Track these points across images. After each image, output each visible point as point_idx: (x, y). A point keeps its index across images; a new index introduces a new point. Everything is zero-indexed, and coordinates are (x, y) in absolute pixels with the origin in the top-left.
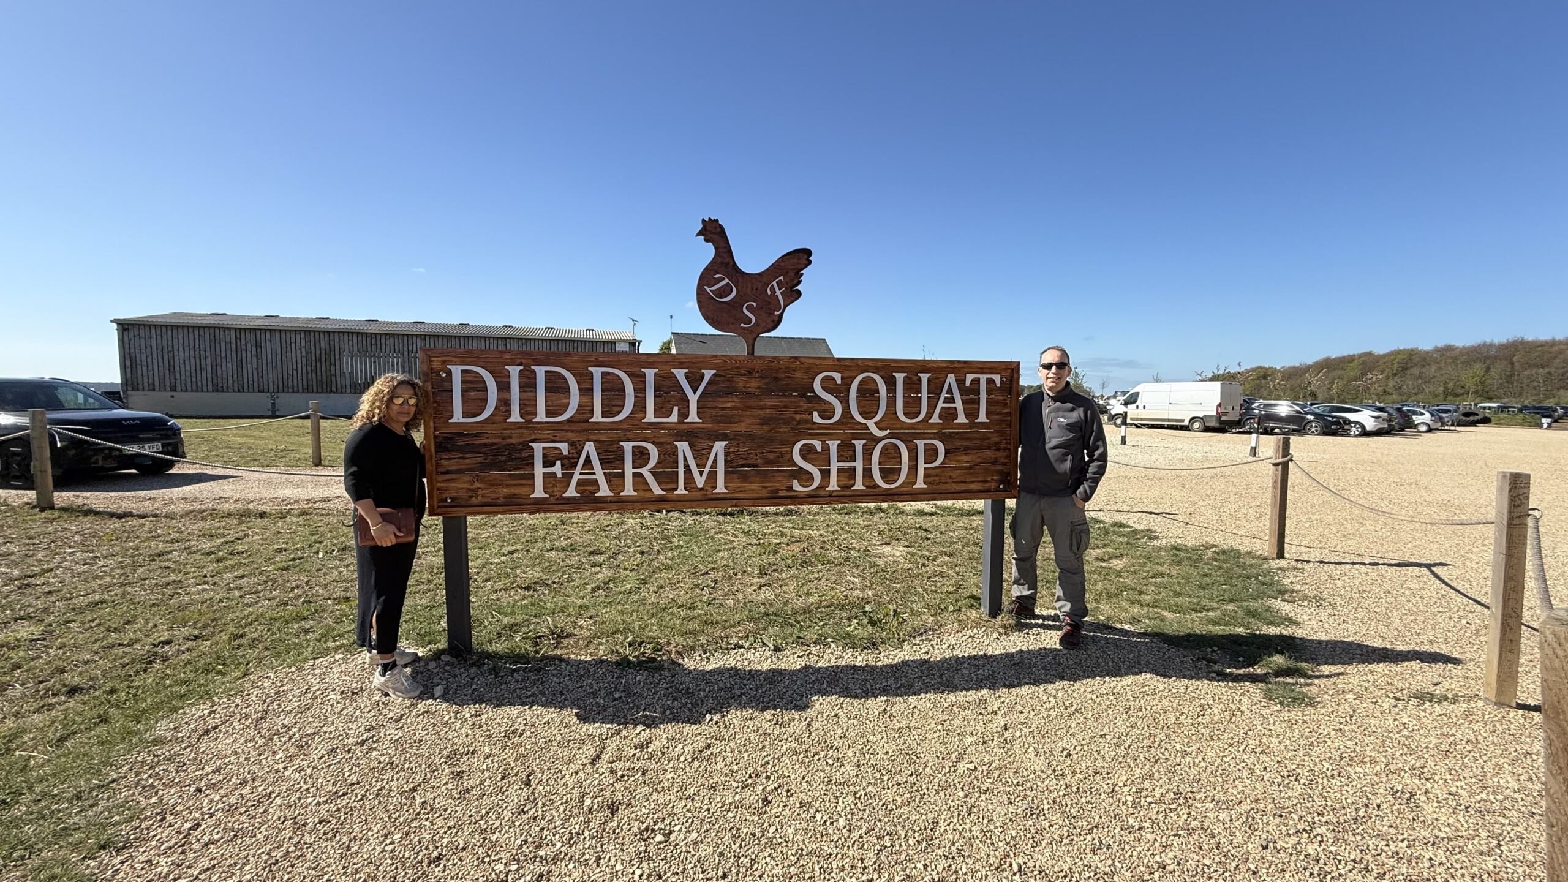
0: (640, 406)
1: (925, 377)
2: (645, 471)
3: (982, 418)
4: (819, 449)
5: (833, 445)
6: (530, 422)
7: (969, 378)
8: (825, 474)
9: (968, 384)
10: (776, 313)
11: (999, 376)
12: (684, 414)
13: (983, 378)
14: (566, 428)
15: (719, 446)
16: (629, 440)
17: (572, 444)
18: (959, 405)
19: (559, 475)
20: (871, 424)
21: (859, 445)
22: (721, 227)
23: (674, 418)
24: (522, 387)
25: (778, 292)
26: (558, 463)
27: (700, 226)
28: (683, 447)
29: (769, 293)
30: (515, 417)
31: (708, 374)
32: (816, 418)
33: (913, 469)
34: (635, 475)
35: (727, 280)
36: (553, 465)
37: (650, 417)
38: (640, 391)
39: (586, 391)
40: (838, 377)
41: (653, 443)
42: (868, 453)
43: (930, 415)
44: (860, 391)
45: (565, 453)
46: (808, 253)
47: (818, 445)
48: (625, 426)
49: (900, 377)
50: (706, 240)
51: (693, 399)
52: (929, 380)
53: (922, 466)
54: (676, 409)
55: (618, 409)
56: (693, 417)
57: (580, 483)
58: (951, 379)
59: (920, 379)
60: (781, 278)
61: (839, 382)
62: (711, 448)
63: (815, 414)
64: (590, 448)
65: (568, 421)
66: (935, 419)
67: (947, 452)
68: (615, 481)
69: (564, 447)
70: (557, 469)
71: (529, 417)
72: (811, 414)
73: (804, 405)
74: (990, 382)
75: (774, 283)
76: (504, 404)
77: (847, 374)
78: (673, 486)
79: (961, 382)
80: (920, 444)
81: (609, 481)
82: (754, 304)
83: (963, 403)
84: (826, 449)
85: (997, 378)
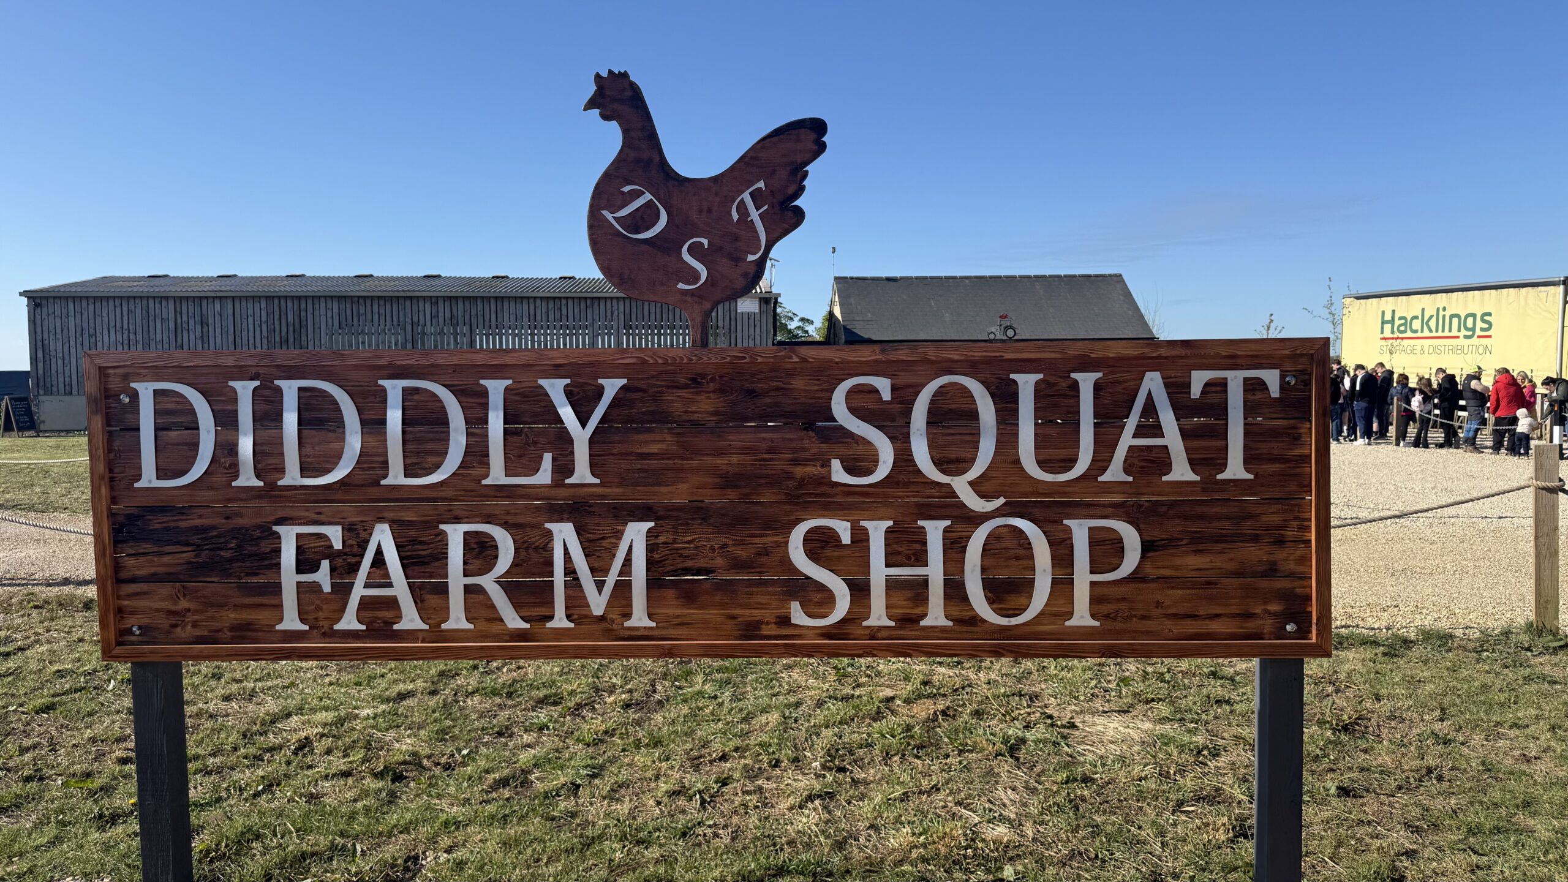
0: (477, 453)
1: (1086, 381)
2: (487, 582)
3: (1235, 469)
4: (846, 539)
5: (877, 530)
6: (271, 486)
7: (1199, 380)
8: (860, 590)
9: (1196, 391)
10: (751, 258)
11: (1277, 372)
12: (564, 467)
13: (1235, 379)
14: (338, 496)
15: (636, 533)
16: (457, 520)
17: (349, 529)
18: (1172, 437)
19: (327, 588)
20: (961, 486)
21: (935, 530)
22: (634, 88)
23: (544, 476)
24: (258, 419)
25: (754, 215)
26: (325, 564)
27: (592, 89)
28: (564, 534)
29: (735, 216)
30: (247, 479)
31: (611, 387)
32: (838, 474)
33: (1063, 584)
34: (468, 589)
35: (648, 196)
36: (315, 568)
37: (497, 475)
38: (477, 420)
39: (374, 424)
40: (883, 385)
41: (505, 525)
42: (955, 547)
43: (1100, 463)
44: (935, 417)
45: (338, 545)
46: (818, 127)
47: (843, 530)
48: (450, 493)
49: (1026, 383)
50: (605, 117)
51: (581, 436)
52: (1098, 387)
53: (1083, 579)
54: (548, 458)
55: (435, 459)
56: (582, 474)
57: (366, 604)
58: (1153, 382)
59: (1075, 386)
60: (761, 184)
61: (886, 396)
62: (619, 535)
63: (836, 464)
64: (383, 537)
65: (342, 482)
66: (1115, 472)
67: (1147, 547)
68: (433, 600)
69: (335, 535)
70: (323, 576)
71: (272, 477)
72: (827, 464)
73: (812, 445)
74: (1254, 387)
75: (746, 196)
76: (227, 450)
77: (905, 379)
78: (543, 611)
79: (1177, 390)
80: (1080, 531)
81: (418, 600)
82: (705, 242)
83: (1185, 434)
84: (861, 538)
85: (1271, 378)
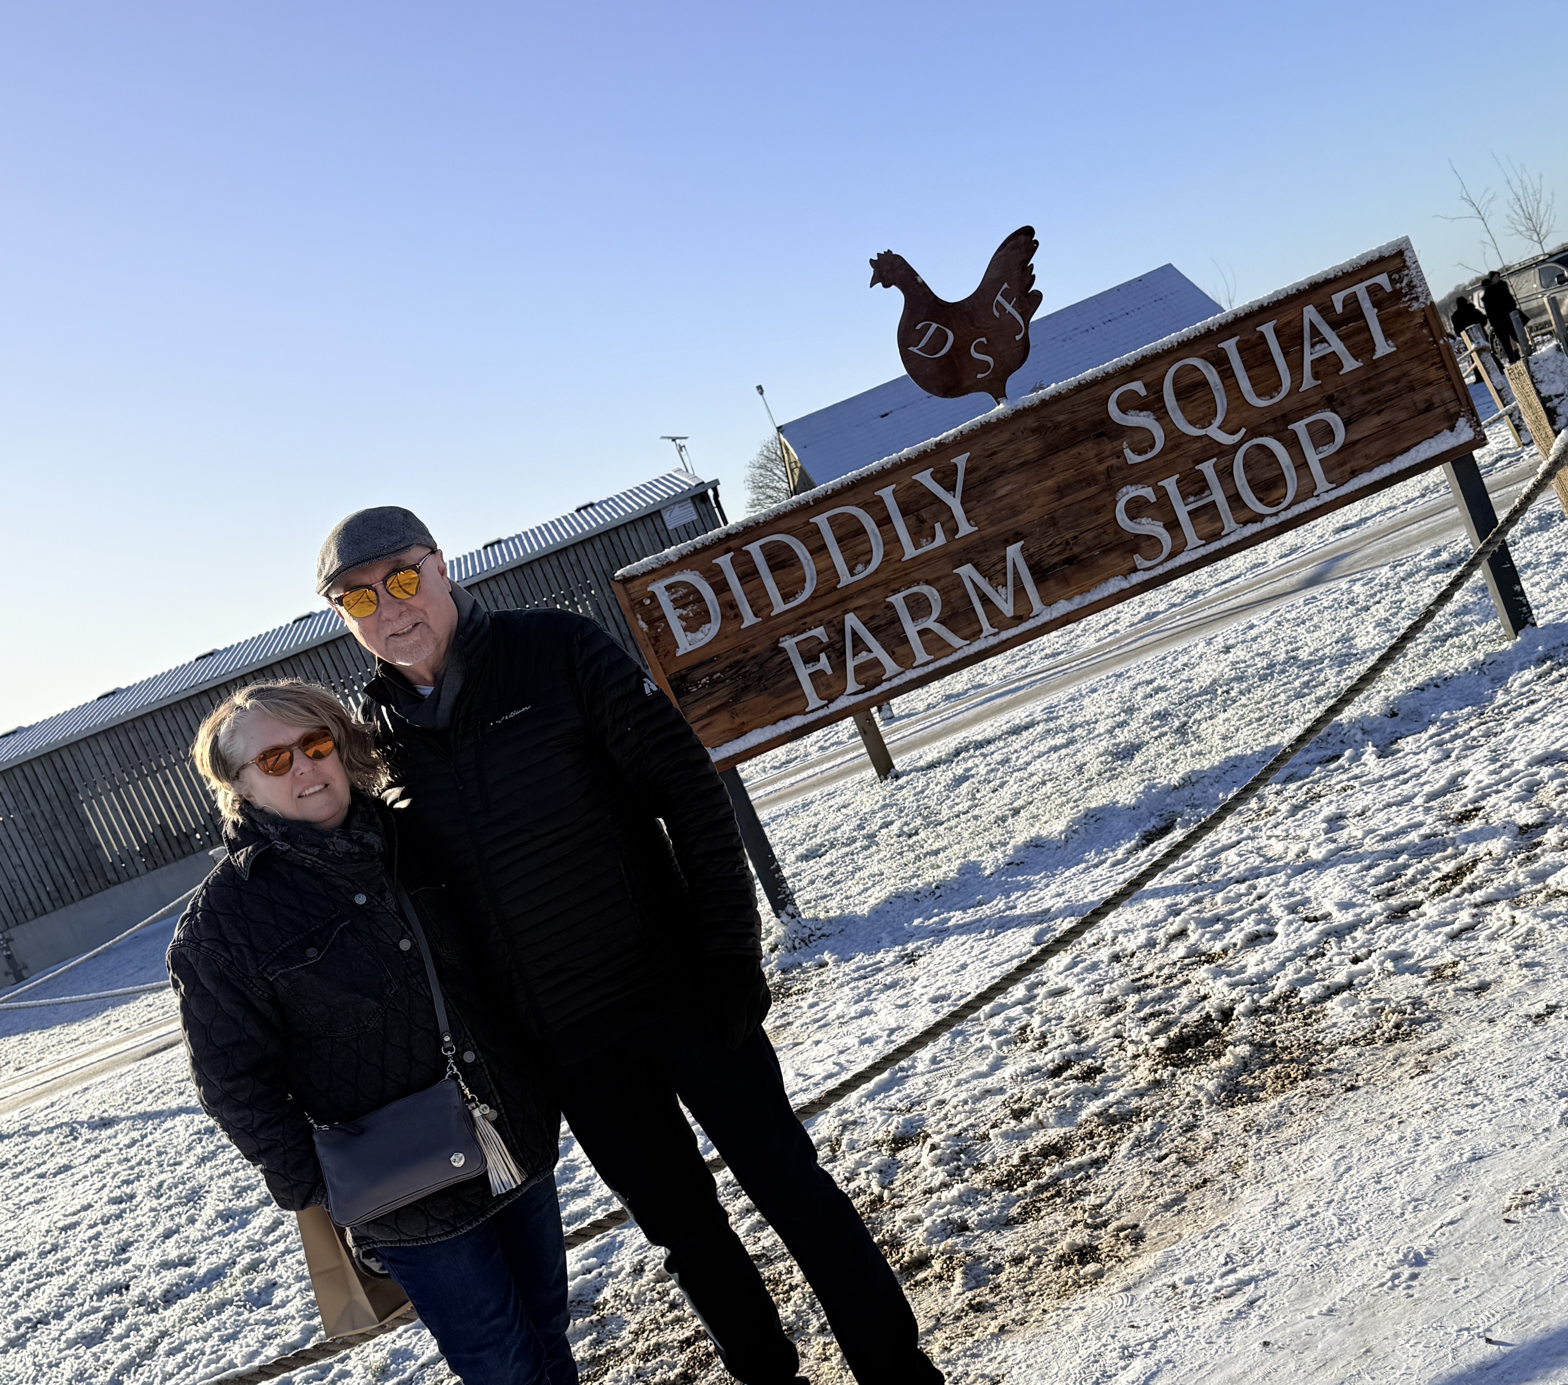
0: (892, 541)
1: (1268, 329)
2: (930, 623)
3: (1383, 348)
4: (1153, 499)
5: (1170, 484)
6: (769, 618)
7: (1338, 300)
8: (1174, 527)
9: (1339, 308)
10: (1018, 338)
11: (1385, 275)
12: (952, 530)
13: (1360, 289)
14: (814, 607)
15: (1013, 551)
16: (895, 591)
17: (828, 625)
18: (1336, 345)
19: (829, 672)
20: (1214, 432)
21: (1208, 468)
22: (898, 257)
23: (940, 539)
24: (743, 578)
25: (1009, 308)
26: (823, 656)
28: (966, 571)
29: (997, 314)
30: (749, 619)
31: (961, 461)
32: (1133, 458)
33: (1303, 468)
34: (921, 633)
35: (935, 326)
36: (817, 659)
37: (910, 552)
38: (884, 521)
39: (819, 550)
40: (1138, 386)
41: (928, 583)
42: (1225, 474)
43: (1297, 379)
44: (1180, 394)
45: (825, 640)
46: (1028, 231)
47: (1147, 492)
48: (883, 576)
49: (1230, 346)
50: (886, 286)
51: (954, 503)
52: (1277, 331)
53: (1313, 458)
54: (938, 526)
55: (866, 558)
56: (965, 528)
57: (858, 669)
58: (1310, 313)
59: (1262, 336)
60: (1005, 286)
61: (1143, 392)
62: (1004, 559)
63: (1128, 452)
64: (852, 621)
65: (813, 598)
66: (1308, 381)
67: (1347, 424)
68: (900, 651)
69: (819, 632)
70: (824, 662)
71: (766, 612)
72: (1120, 454)
73: (1108, 447)
74: (1374, 290)
75: (999, 298)
76: (730, 609)
77: (1151, 376)
78: (975, 627)
79: (1325, 310)
80: (1299, 427)
81: (892, 654)
82: (984, 339)
83: (1342, 338)
84: (1162, 494)
85: (1382, 279)
